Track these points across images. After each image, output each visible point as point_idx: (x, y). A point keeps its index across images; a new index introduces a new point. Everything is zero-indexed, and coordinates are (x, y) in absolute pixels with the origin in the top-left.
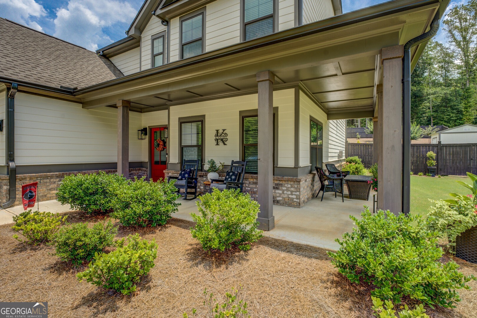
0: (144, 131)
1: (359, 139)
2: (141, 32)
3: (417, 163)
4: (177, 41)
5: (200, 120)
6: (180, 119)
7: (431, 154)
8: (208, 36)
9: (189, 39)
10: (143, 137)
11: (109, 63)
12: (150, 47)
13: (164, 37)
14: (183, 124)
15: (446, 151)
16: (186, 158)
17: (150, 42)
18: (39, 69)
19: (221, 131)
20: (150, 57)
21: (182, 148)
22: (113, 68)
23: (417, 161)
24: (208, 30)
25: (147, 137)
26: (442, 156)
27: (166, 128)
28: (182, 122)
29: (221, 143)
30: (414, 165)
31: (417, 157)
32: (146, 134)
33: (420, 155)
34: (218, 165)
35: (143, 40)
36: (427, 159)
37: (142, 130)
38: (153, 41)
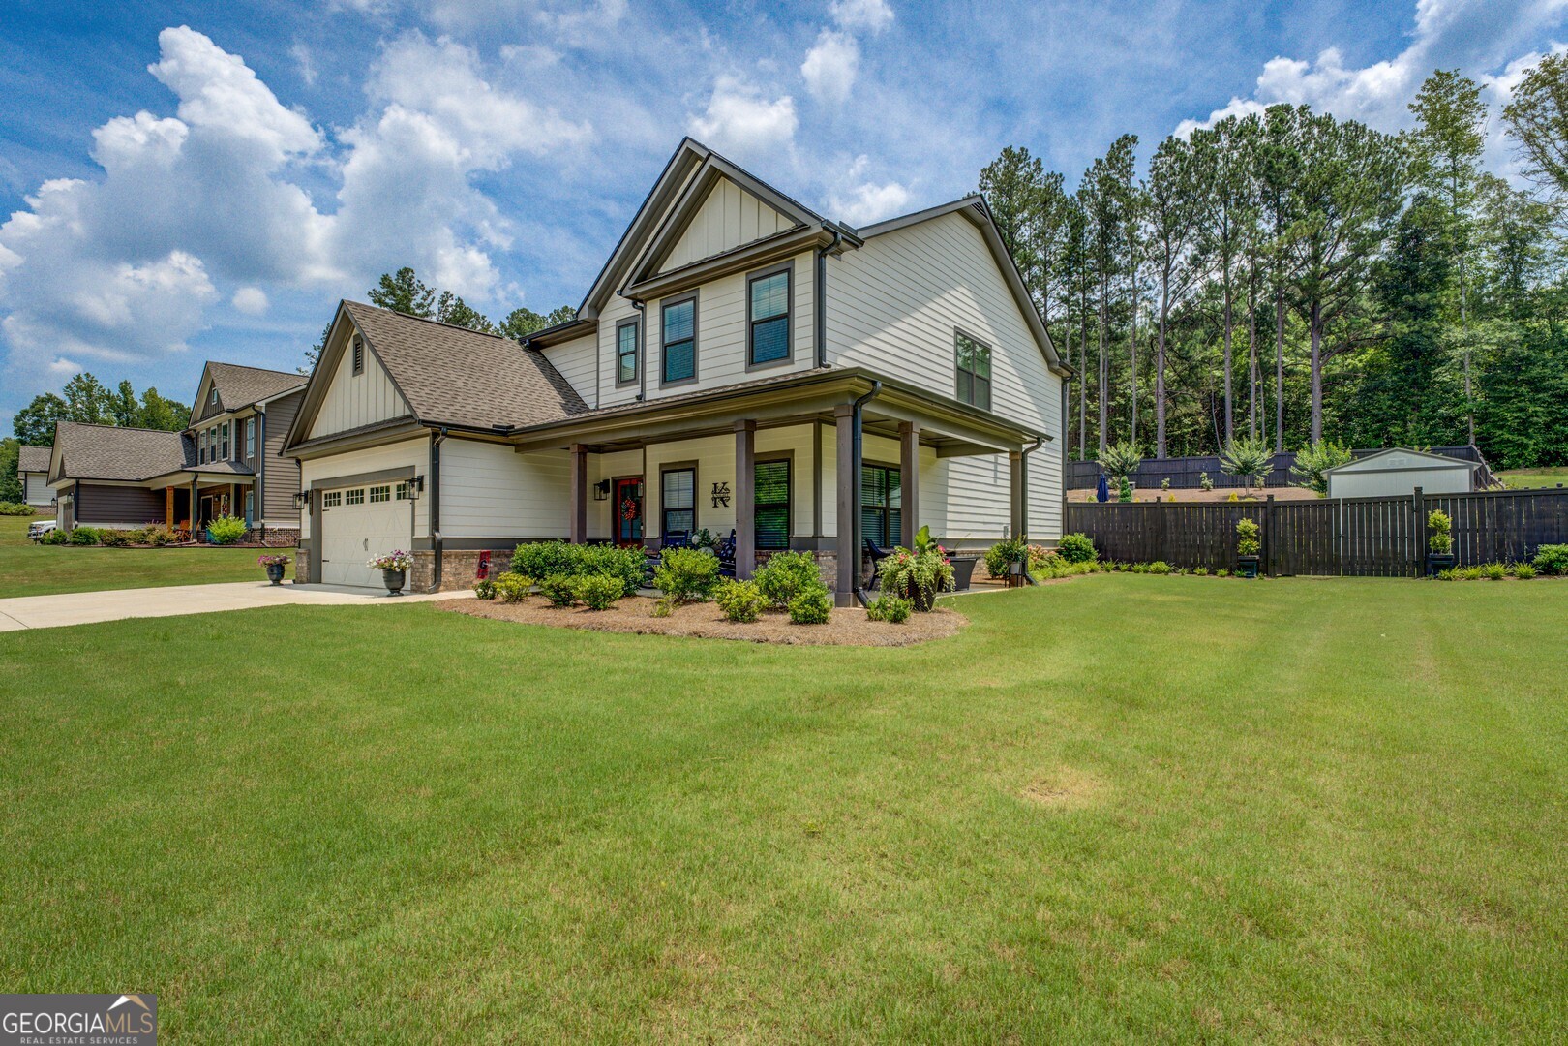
0: (604, 486)
1: (1208, 489)
2: (599, 313)
3: (1221, 547)
4: (657, 338)
5: (692, 467)
6: (661, 465)
7: (1246, 524)
8: (702, 336)
9: (675, 339)
10: (603, 496)
11: (541, 361)
12: (613, 339)
13: (635, 325)
14: (666, 475)
15: (1285, 519)
16: (672, 528)
17: (613, 331)
18: (459, 399)
19: (720, 486)
20: (613, 356)
21: (665, 513)
22: (548, 372)
23: (1221, 543)
24: (702, 326)
25: (610, 495)
26: (1277, 530)
27: (641, 479)
28: (666, 470)
29: (720, 504)
30: (1215, 551)
31: (1222, 534)
32: (607, 491)
33: (1227, 529)
34: (713, 535)
35: (601, 326)
36: (1238, 537)
37: (600, 485)
38: (619, 329)
